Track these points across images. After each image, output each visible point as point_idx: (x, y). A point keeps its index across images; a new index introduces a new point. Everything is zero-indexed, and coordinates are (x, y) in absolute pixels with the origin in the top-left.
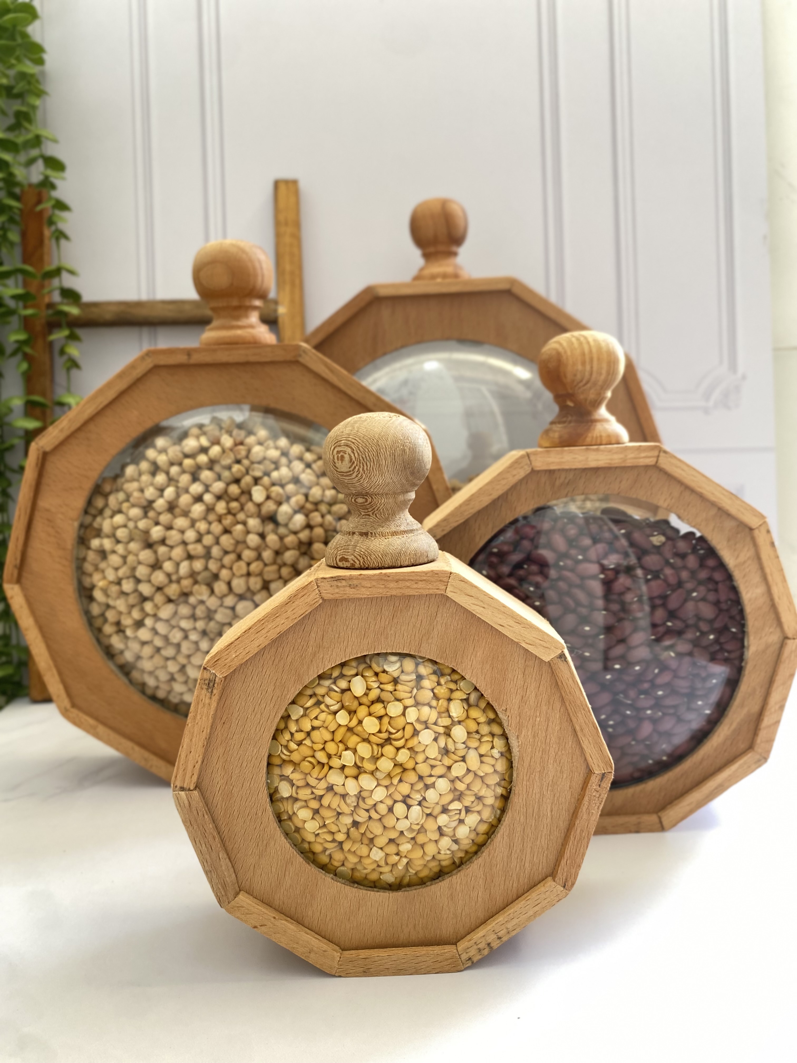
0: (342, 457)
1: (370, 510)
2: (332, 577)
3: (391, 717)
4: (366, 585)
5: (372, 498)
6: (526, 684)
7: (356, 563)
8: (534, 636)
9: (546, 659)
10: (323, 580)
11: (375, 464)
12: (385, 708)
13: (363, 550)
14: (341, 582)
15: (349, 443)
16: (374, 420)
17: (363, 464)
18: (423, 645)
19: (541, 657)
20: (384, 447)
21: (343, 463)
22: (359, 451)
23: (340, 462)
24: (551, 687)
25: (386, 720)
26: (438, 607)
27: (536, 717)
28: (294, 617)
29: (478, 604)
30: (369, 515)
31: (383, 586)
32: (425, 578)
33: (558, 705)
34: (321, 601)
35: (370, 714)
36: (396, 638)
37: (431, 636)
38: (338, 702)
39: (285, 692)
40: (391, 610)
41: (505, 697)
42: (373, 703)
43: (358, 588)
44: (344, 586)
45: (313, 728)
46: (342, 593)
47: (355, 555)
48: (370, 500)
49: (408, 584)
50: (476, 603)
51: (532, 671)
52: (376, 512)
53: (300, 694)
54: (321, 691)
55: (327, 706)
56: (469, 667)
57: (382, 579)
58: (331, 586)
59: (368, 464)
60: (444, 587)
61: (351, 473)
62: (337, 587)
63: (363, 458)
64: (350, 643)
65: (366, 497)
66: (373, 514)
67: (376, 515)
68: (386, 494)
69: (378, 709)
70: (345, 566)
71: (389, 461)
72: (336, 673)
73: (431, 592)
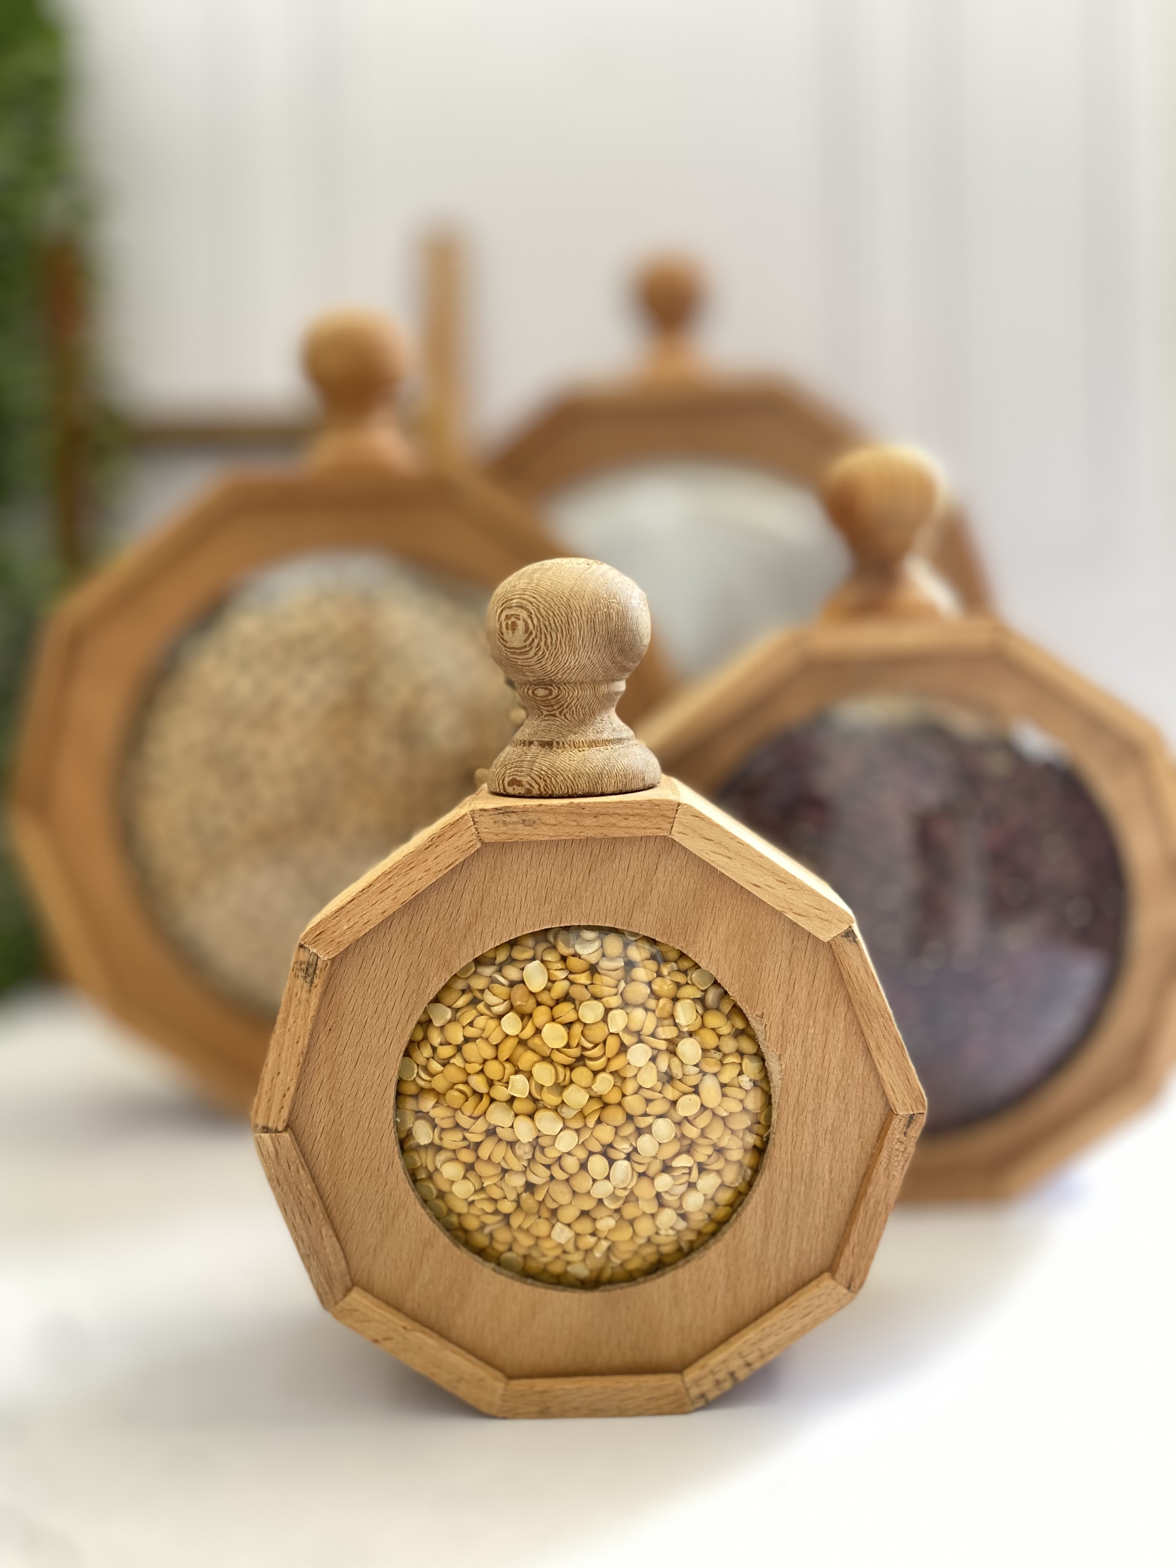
0: (514, 624)
1: (555, 707)
2: (497, 809)
3: (585, 1024)
4: (549, 822)
5: (559, 688)
6: (794, 976)
7: (534, 788)
8: (807, 902)
9: (825, 937)
10: (482, 813)
11: (565, 634)
12: (576, 1010)
13: (544, 768)
14: (510, 816)
15: (525, 602)
16: (563, 568)
17: (545, 634)
18: (635, 915)
19: (818, 935)
20: (578, 609)
21: (516, 634)
22: (539, 615)
23: (510, 632)
24: (831, 981)
25: (577, 1029)
26: (659, 856)
27: (808, 1027)
28: (439, 869)
29: (721, 852)
30: (554, 715)
31: (574, 823)
32: (639, 812)
33: (842, 1009)
34: (479, 845)
35: (553, 1020)
36: (594, 903)
37: (648, 901)
38: (505, 1001)
39: (424, 984)
40: (587, 861)
41: (761, 995)
42: (558, 1002)
43: (536, 826)
44: (514, 823)
45: (467, 1040)
46: (512, 832)
47: (533, 775)
48: (557, 692)
49: (613, 820)
50: (717, 850)
51: (803, 957)
52: (565, 711)
53: (447, 987)
54: (478, 983)
55: (488, 1007)
56: (706, 949)
57: (572, 813)
58: (495, 822)
59: (554, 635)
60: (669, 826)
61: (528, 649)
62: (505, 823)
63: (545, 626)
64: (523, 910)
65: (550, 687)
66: (560, 713)
67: (565, 715)
68: (582, 683)
69: (566, 1011)
70: (517, 792)
71: (586, 631)
72: (501, 957)
73: (648, 832)
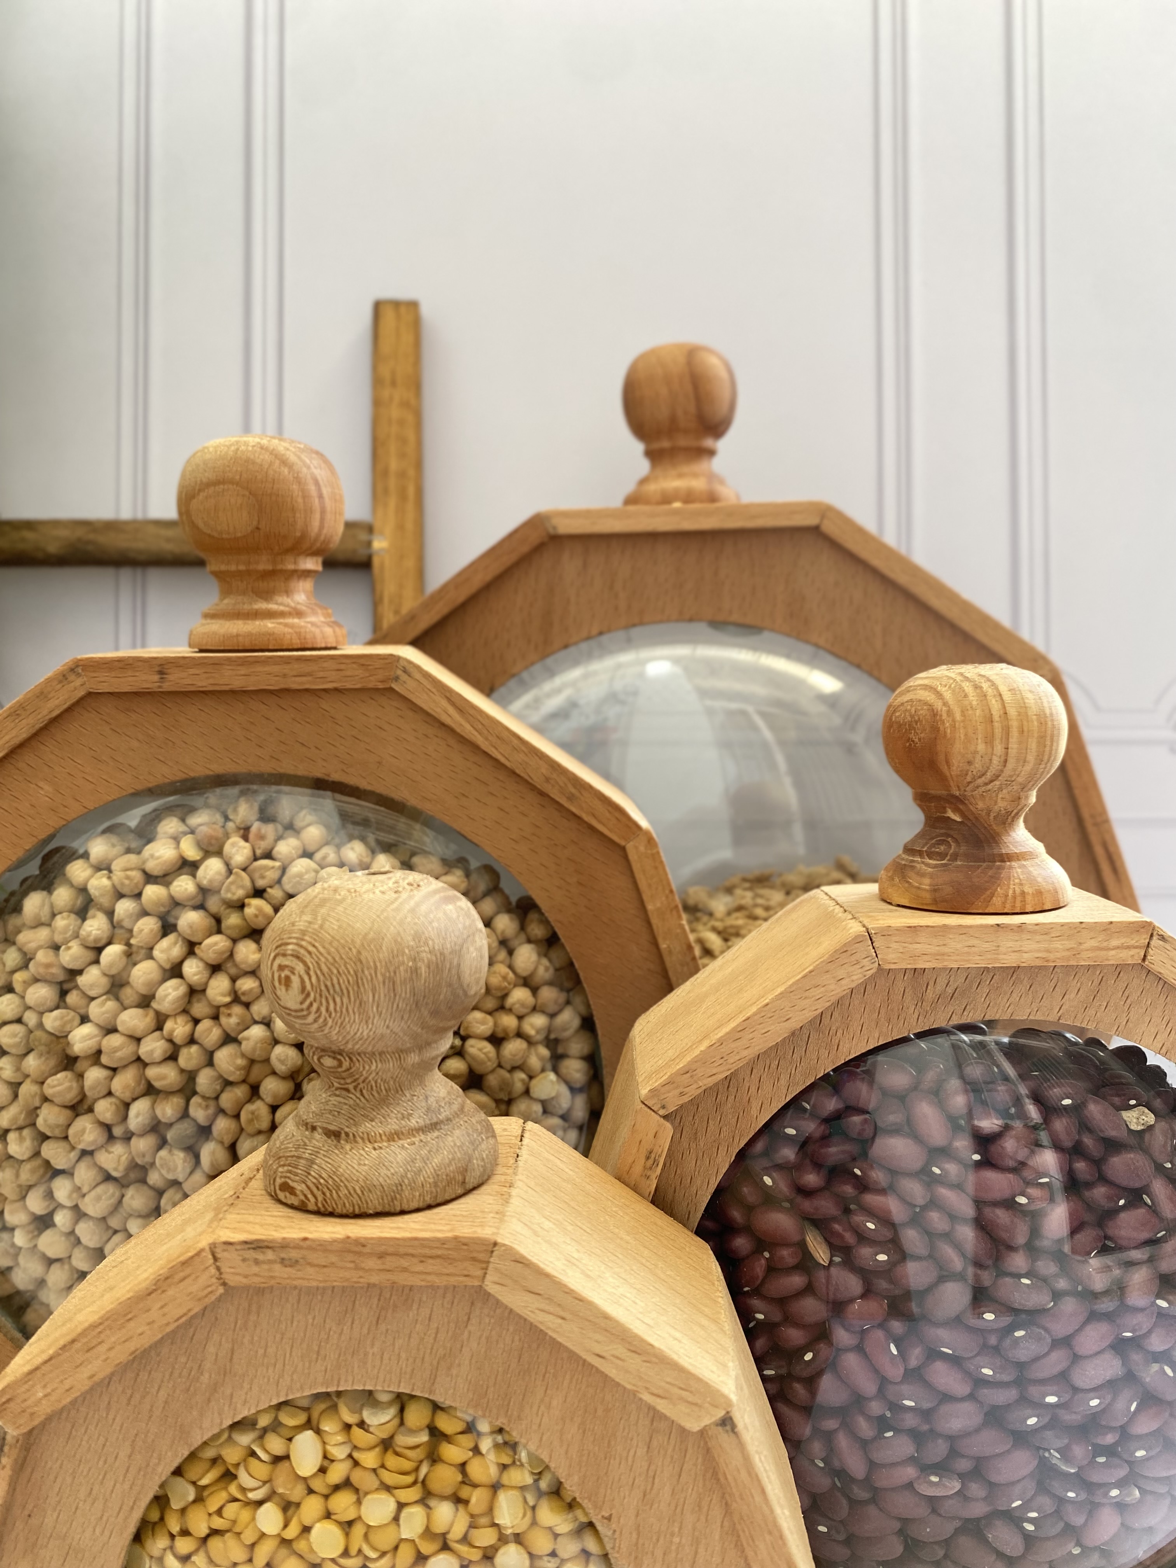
0: (288, 979)
1: (349, 1081)
2: (246, 1242)
3: (369, 1526)
4: (316, 1262)
5: (351, 1059)
6: (653, 1467)
7: (308, 1200)
8: (668, 1380)
9: (694, 1426)
10: (225, 1247)
11: (352, 999)
12: (359, 1502)
13: (324, 1175)
14: (263, 1253)
15: (302, 951)
16: (359, 899)
17: (327, 999)
18: (438, 1379)
19: (683, 1424)
20: (372, 964)
21: (290, 992)
22: (318, 972)
23: (283, 988)
24: (704, 1475)
25: (358, 1531)
26: (472, 1303)
27: (672, 1535)
28: (165, 1322)
29: (552, 1310)
30: (347, 1090)
31: (352, 1265)
32: (439, 1252)
33: (717, 1513)
34: (221, 1290)
35: (328, 1515)
36: (384, 1362)
37: (457, 1362)
38: (265, 1483)
39: (154, 1461)
40: (374, 1306)
41: (609, 1491)
42: (337, 1488)
43: (298, 1267)
44: (270, 1262)
45: (215, 1532)
46: (266, 1274)
47: (309, 1183)
48: (348, 1064)
49: (404, 1263)
50: (547, 1308)
51: (665, 1443)
52: (361, 1086)
53: (193, 1456)
54: (232, 1455)
55: (243, 1490)
56: (535, 1427)
57: (349, 1251)
58: (244, 1260)
59: (338, 1000)
60: (479, 1273)
61: (305, 1013)
62: (257, 1262)
63: (326, 986)
64: (287, 1367)
65: (339, 1057)
66: (355, 1088)
67: (361, 1091)
68: (381, 1054)
69: (342, 1502)
70: (289, 1202)
71: (382, 995)
72: (264, 1421)
73: (453, 1280)
